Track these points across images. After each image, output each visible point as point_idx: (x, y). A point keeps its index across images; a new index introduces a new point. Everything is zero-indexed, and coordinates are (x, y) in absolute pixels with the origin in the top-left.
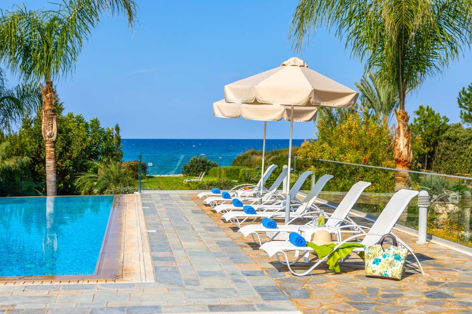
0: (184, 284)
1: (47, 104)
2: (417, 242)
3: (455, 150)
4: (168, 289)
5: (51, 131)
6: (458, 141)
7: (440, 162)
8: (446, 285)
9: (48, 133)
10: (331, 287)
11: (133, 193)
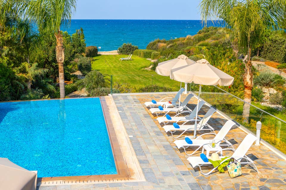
0: (159, 183)
1: (59, 43)
2: (255, 144)
3: (275, 47)
4: (153, 186)
5: (61, 58)
6: (277, 42)
7: (266, 53)
8: (268, 181)
9: (60, 59)
10: (220, 183)
11: (108, 95)
